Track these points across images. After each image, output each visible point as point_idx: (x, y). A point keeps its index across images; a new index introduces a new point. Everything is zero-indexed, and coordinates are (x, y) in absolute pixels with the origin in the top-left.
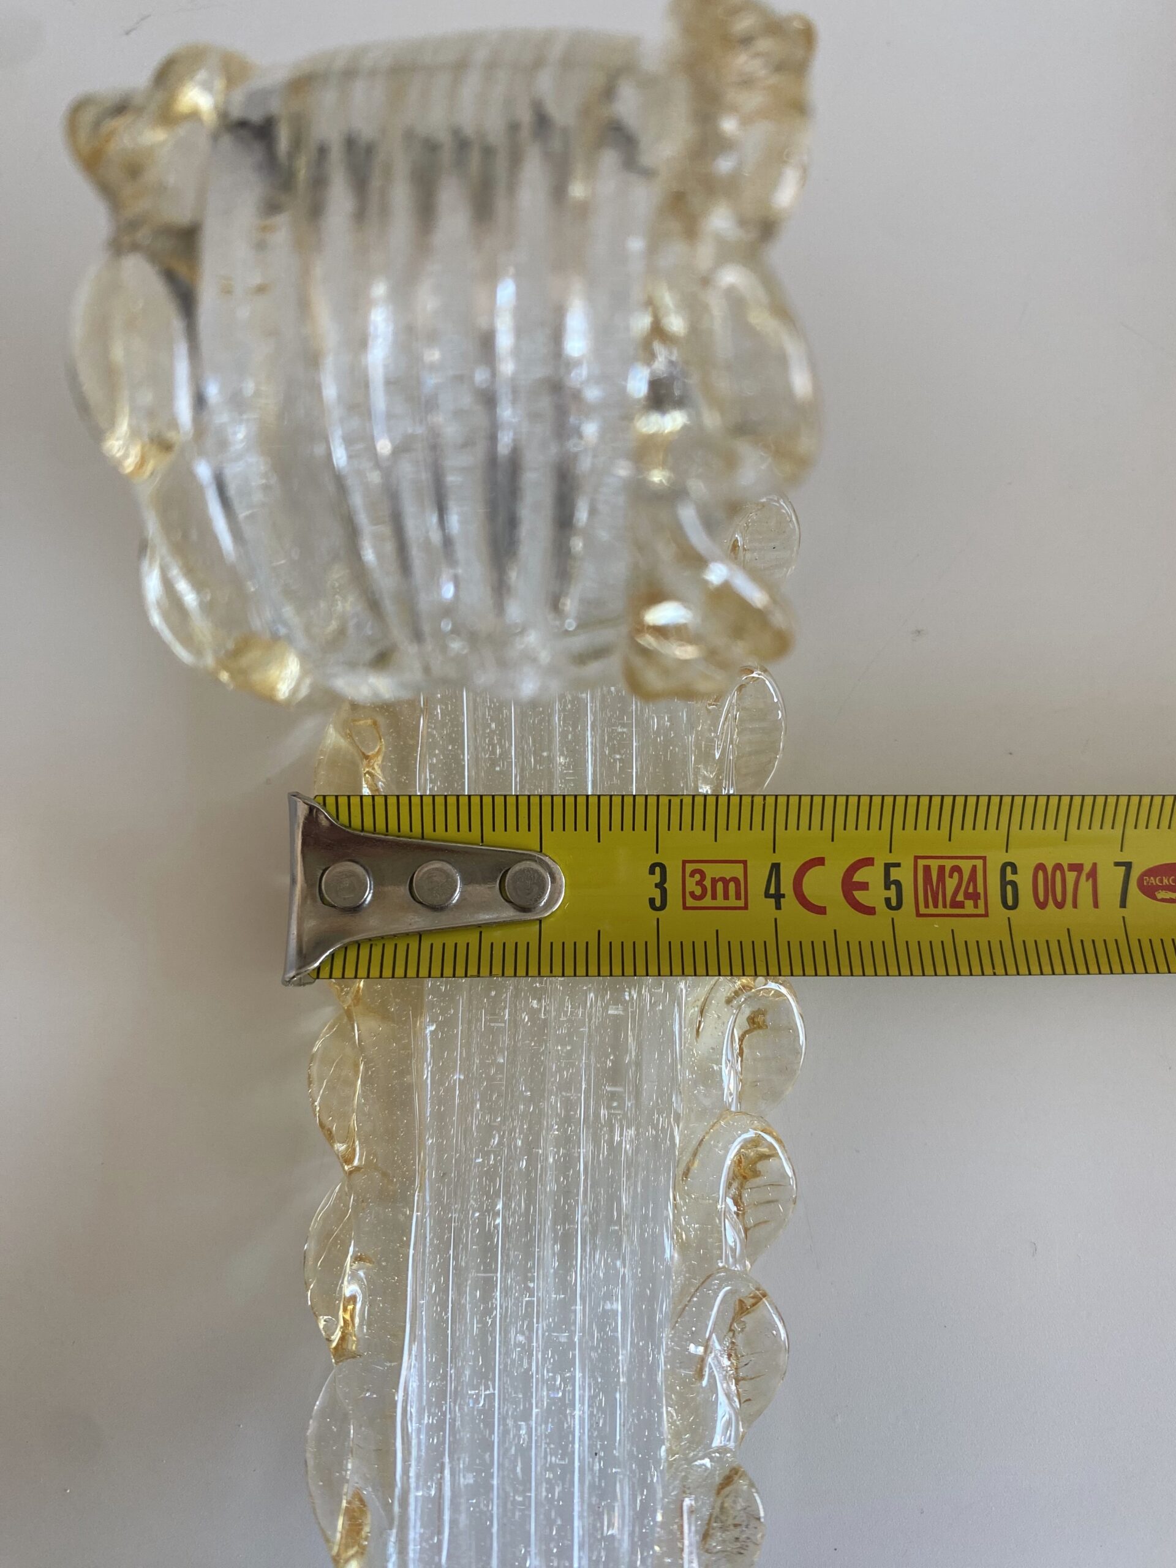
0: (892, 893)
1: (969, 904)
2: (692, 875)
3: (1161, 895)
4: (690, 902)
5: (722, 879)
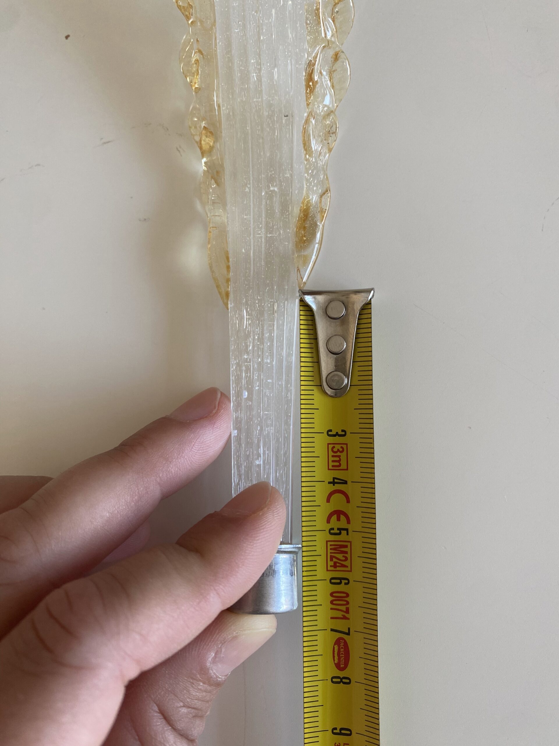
0: (336, 531)
1: (332, 563)
2: (342, 447)
3: (336, 647)
4: (331, 446)
5: (340, 460)
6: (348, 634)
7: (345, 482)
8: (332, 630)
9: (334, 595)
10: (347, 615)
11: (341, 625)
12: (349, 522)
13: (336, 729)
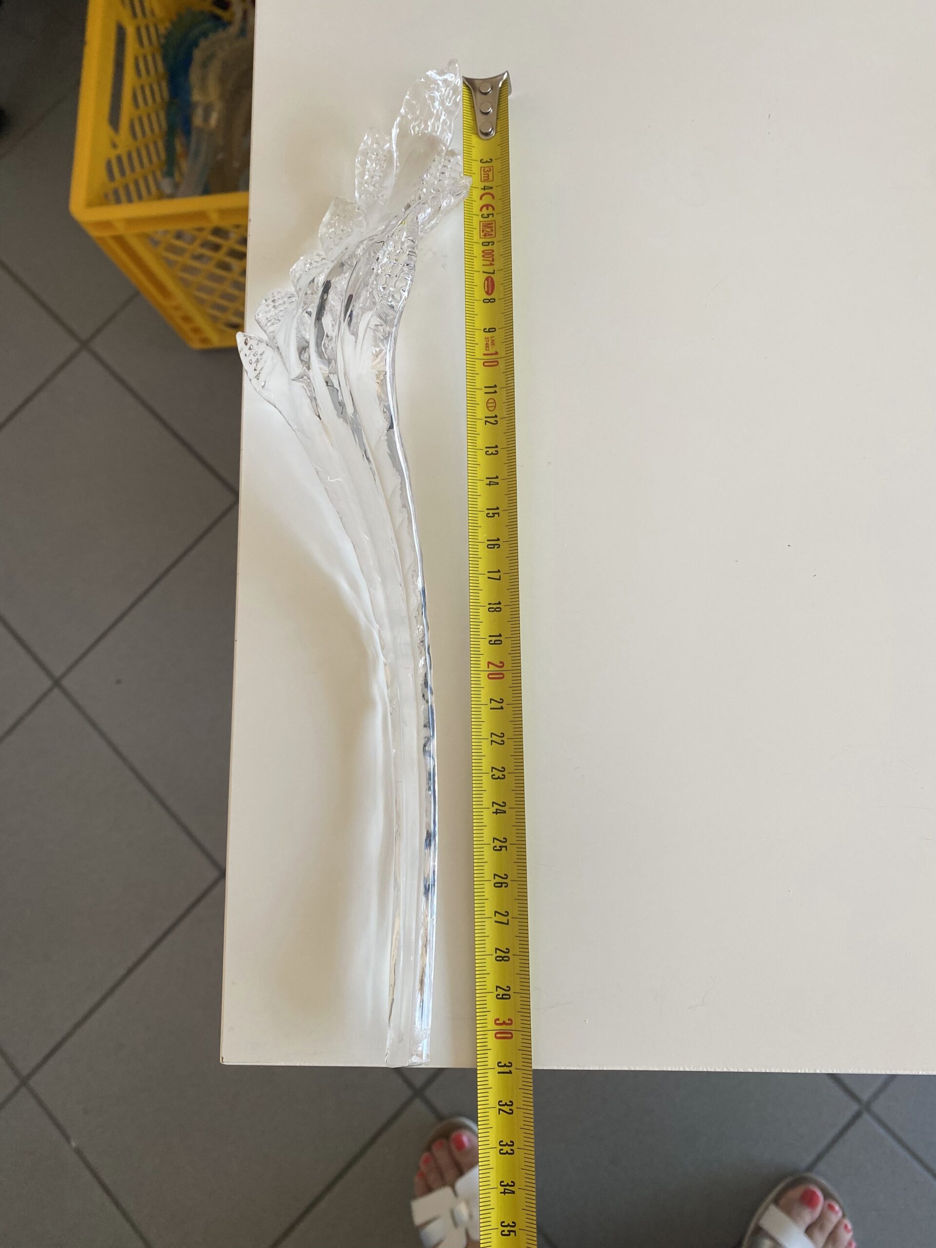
0: (486, 216)
1: (483, 234)
2: (490, 170)
3: (486, 282)
4: (482, 169)
5: (488, 176)
6: (494, 273)
7: (492, 188)
8: (483, 272)
9: (485, 252)
10: (493, 263)
11: (490, 269)
12: (493, 209)
13: (486, 329)
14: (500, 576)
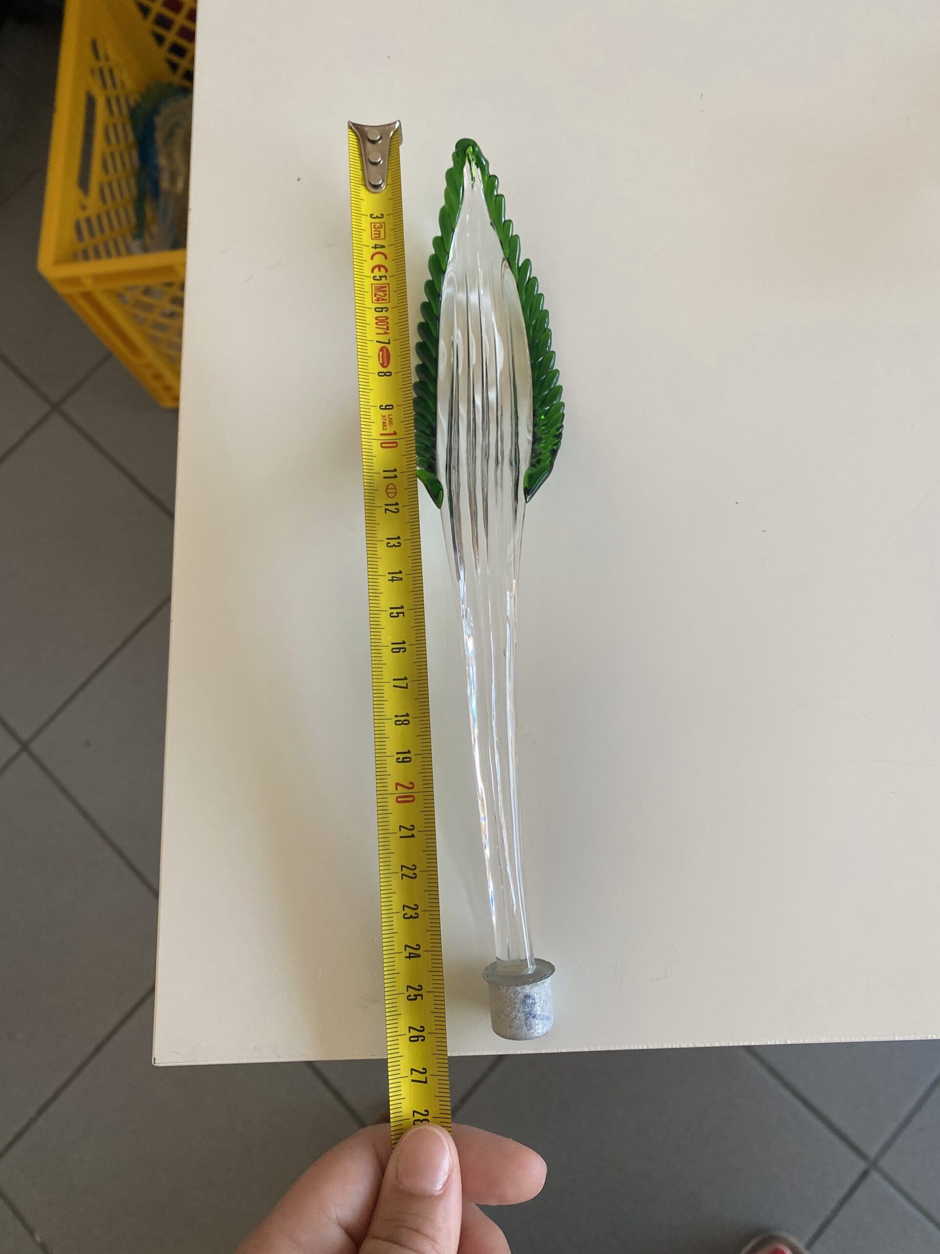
14: (407, 684)
